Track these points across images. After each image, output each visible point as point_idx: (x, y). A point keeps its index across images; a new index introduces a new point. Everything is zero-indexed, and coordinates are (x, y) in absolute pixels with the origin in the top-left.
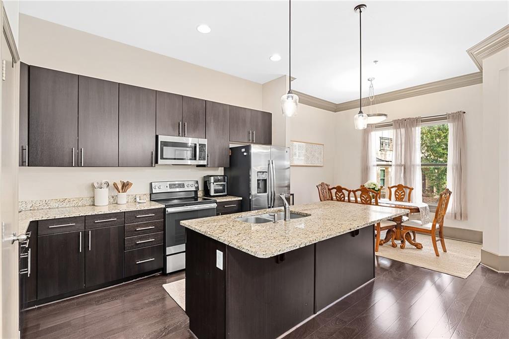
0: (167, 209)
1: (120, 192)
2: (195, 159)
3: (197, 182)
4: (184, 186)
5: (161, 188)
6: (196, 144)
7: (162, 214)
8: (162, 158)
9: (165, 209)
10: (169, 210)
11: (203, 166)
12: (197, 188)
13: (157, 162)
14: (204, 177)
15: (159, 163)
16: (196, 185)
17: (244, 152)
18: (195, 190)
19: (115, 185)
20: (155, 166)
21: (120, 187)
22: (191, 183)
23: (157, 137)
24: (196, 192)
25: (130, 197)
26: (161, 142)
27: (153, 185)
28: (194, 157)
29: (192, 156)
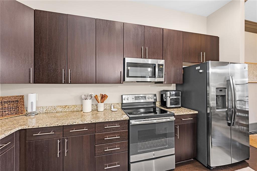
0: (131, 121)
1: (99, 103)
2: (155, 77)
3: (155, 95)
4: (146, 98)
5: (129, 99)
6: (155, 64)
7: (127, 125)
8: (128, 76)
9: (129, 121)
10: (133, 122)
11: (161, 82)
12: (156, 100)
13: (124, 80)
14: (161, 91)
15: (126, 80)
16: (155, 98)
17: (199, 70)
18: (154, 101)
19: (96, 97)
20: (122, 83)
21: (99, 98)
22: (150, 96)
23: (124, 59)
24: (154, 103)
25: (108, 106)
26: (127, 63)
27: (124, 97)
28: (154, 75)
29: (152, 74)
